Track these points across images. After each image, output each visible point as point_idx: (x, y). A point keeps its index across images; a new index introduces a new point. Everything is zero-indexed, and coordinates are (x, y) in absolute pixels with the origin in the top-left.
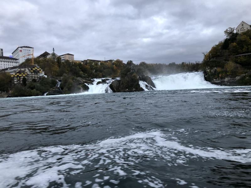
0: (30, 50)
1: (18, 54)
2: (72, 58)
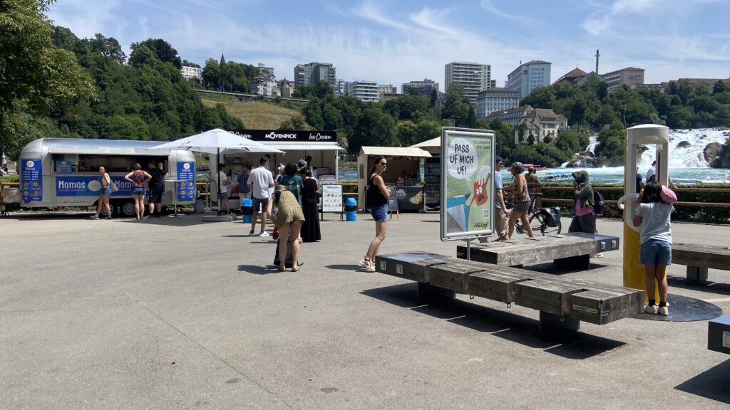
0: (543, 69)
1: (519, 79)
2: (639, 78)
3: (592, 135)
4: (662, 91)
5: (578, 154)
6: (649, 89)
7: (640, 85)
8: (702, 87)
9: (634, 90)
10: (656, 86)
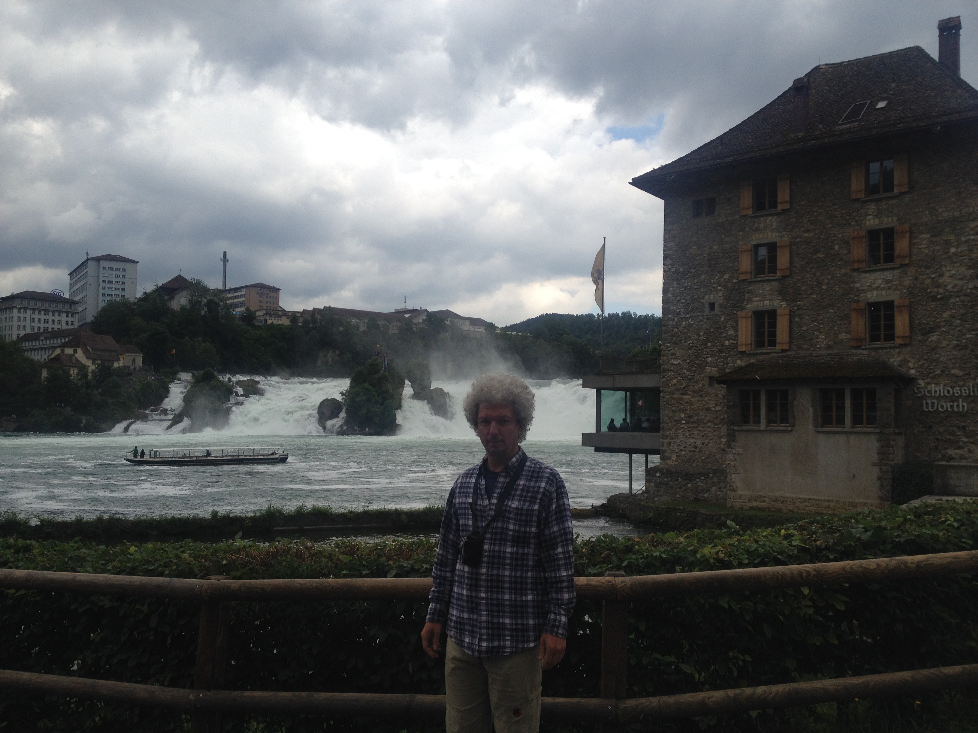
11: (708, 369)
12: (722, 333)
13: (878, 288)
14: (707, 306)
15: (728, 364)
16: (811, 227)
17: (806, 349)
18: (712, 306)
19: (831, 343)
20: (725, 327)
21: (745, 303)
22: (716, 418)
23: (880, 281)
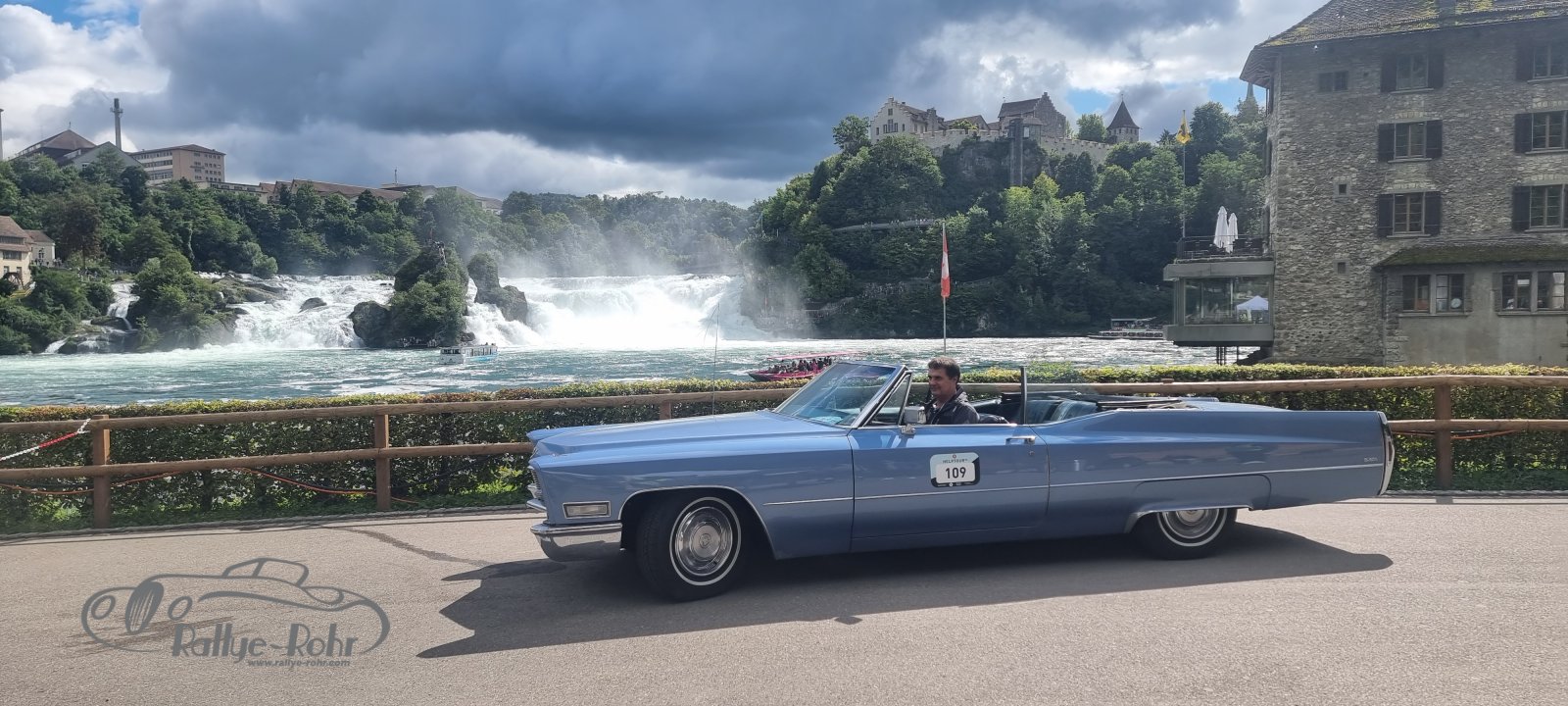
2: (213, 169)
3: (119, 280)
4: (263, 200)
5: (87, 322)
6: (237, 193)
7: (217, 184)
8: (336, 198)
9: (206, 192)
10: (251, 189)
11: (1338, 256)
12: (1355, 217)
13: (1545, 172)
14: (1337, 188)
15: (1362, 249)
16: (1467, 107)
17: (1459, 233)
18: (1343, 188)
19: (1490, 227)
20: (1358, 210)
21: (1385, 184)
22: (1347, 306)
23: (1547, 165)
